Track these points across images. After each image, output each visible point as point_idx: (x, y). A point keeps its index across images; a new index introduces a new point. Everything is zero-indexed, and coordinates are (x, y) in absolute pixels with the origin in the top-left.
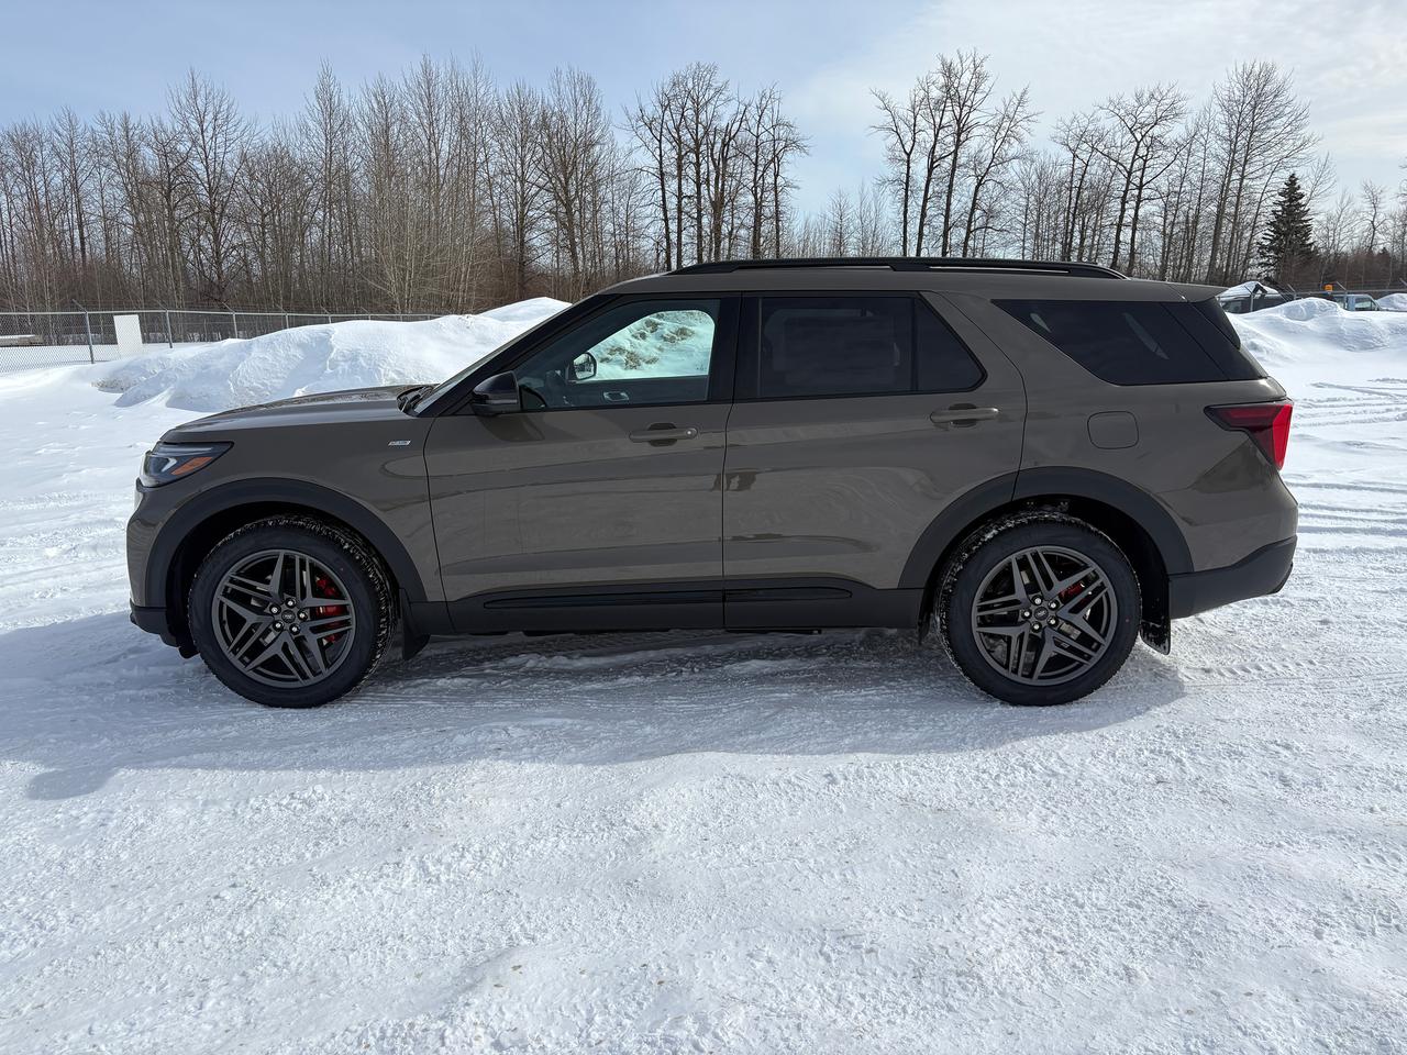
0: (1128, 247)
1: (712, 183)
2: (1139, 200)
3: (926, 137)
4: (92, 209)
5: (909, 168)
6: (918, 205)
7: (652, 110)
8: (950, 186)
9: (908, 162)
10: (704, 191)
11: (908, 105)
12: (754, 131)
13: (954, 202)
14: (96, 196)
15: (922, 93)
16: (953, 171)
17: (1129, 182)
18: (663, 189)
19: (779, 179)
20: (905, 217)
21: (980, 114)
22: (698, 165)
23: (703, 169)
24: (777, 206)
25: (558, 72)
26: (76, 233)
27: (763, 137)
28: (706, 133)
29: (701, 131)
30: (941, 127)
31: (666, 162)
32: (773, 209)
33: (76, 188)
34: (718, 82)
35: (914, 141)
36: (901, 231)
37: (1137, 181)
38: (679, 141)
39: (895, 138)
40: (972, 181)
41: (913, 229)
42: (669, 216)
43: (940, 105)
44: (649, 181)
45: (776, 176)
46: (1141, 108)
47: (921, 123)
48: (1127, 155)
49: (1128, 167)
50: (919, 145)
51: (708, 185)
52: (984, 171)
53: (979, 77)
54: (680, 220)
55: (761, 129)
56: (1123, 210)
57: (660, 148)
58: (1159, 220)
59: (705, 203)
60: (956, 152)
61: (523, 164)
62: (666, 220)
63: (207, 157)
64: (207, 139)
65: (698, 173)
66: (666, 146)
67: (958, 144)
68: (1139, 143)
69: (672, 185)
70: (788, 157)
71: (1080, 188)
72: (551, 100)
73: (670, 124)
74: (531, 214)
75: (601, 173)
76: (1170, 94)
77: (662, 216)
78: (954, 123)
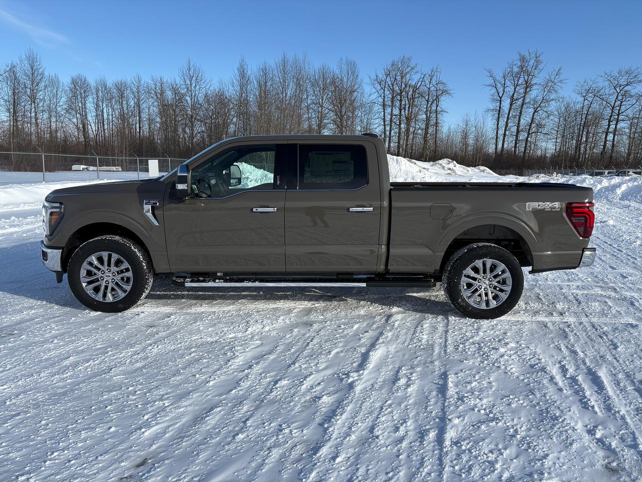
0: (611, 143)
1: (407, 109)
2: (617, 121)
3: (510, 89)
4: (144, 116)
5: (500, 104)
6: (504, 121)
7: (382, 76)
8: (521, 113)
9: (500, 101)
10: (403, 113)
11: (502, 75)
12: (428, 86)
13: (522, 120)
14: (147, 111)
15: (509, 70)
16: (522, 105)
17: (612, 112)
18: (384, 111)
19: (438, 108)
20: (498, 127)
21: (537, 79)
22: (401, 101)
23: (403, 103)
24: (436, 120)
25: (341, 59)
26: (138, 125)
27: (432, 89)
28: (406, 86)
29: (403, 86)
30: (518, 85)
31: (386, 99)
32: (435, 121)
33: (139, 106)
34: (412, 64)
35: (504, 91)
36: (495, 133)
37: (617, 112)
38: (393, 90)
39: (494, 90)
40: (532, 111)
41: (501, 132)
42: (386, 123)
43: (517, 76)
44: (378, 108)
45: (437, 107)
47: (508, 83)
48: (612, 99)
49: (613, 105)
50: (506, 93)
51: (405, 111)
52: (538, 105)
53: (538, 62)
54: (391, 126)
55: (431, 85)
56: (609, 125)
57: (384, 93)
58: (627, 131)
59: (403, 118)
60: (524, 96)
61: (322, 100)
62: (385, 125)
63: (192, 95)
64: (192, 88)
65: (401, 105)
66: (387, 92)
67: (526, 93)
69: (389, 110)
70: (442, 98)
71: (587, 114)
72: (337, 72)
73: (390, 83)
74: (324, 121)
75: (357, 104)
77: (383, 123)
78: (524, 83)
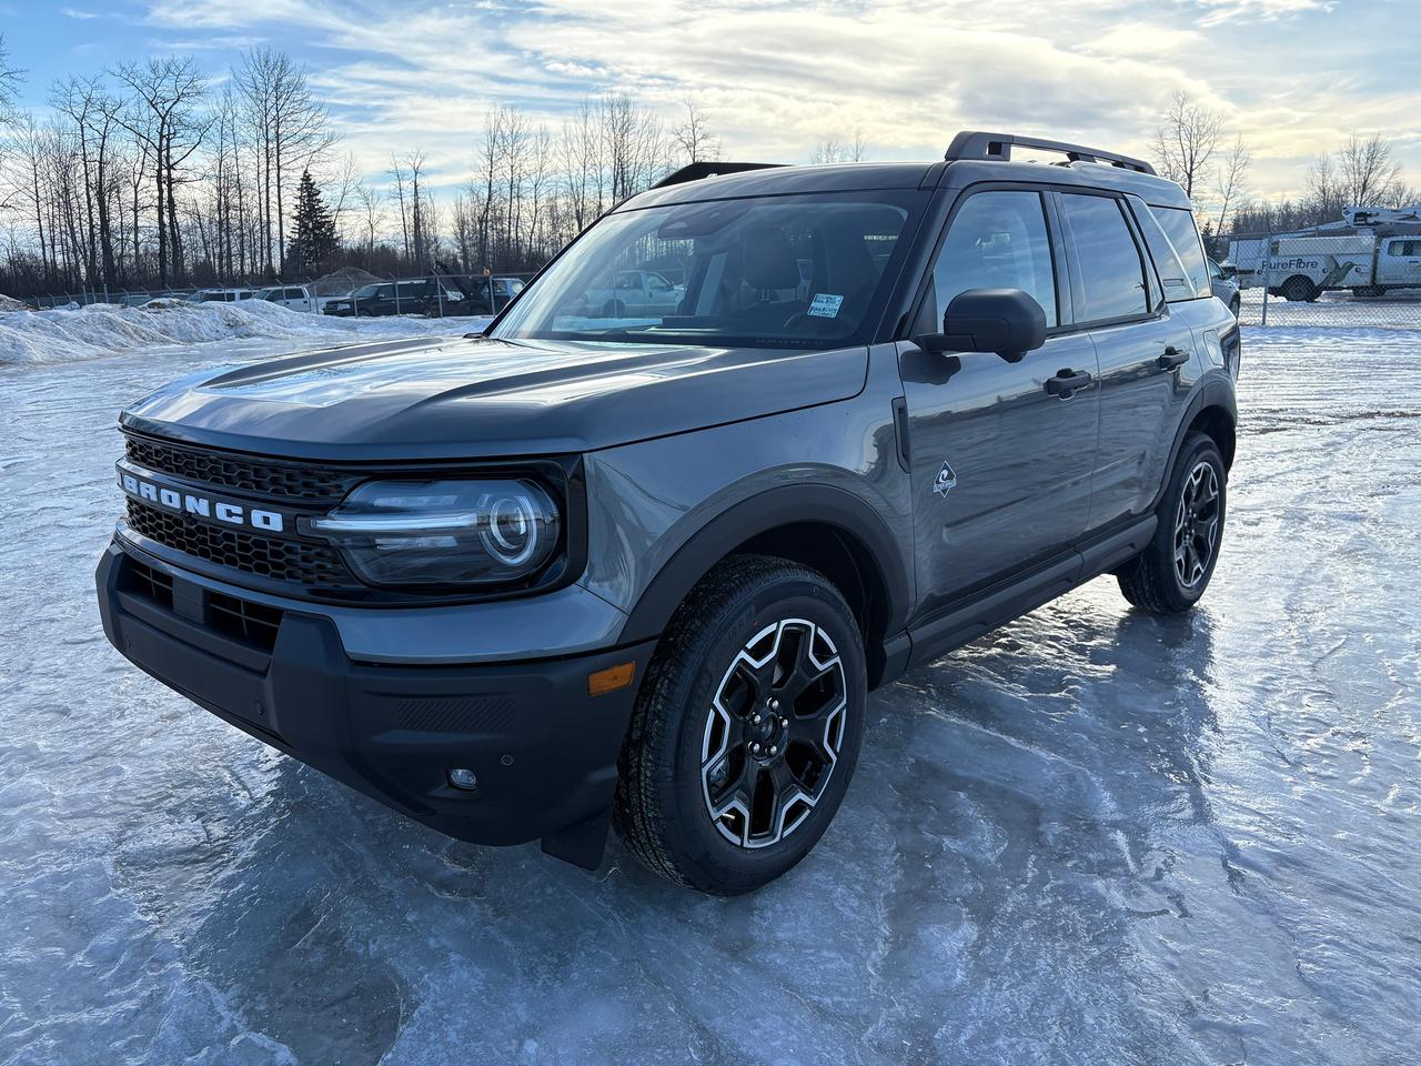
46: (158, 81)
68: (164, 119)
76: (188, 70)
